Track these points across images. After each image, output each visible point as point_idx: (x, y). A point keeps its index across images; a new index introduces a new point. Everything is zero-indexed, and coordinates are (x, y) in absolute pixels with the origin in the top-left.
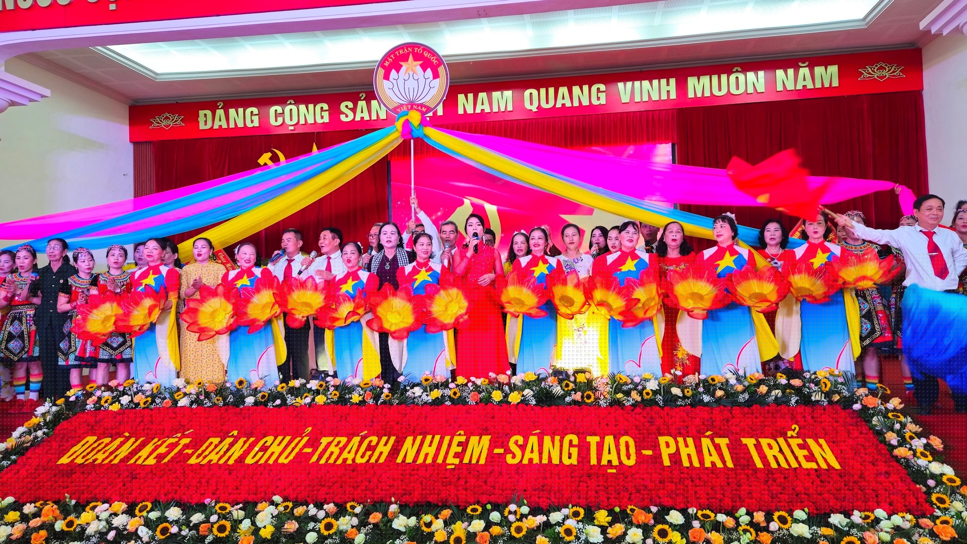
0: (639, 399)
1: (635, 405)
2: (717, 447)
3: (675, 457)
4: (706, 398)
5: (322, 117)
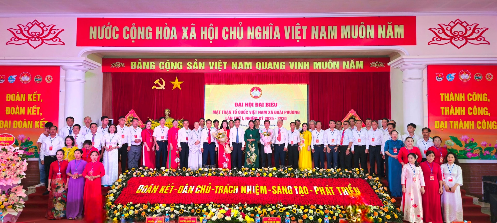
0: (307, 176)
1: (306, 177)
2: (330, 190)
3: (319, 192)
4: (326, 176)
5: (180, 67)
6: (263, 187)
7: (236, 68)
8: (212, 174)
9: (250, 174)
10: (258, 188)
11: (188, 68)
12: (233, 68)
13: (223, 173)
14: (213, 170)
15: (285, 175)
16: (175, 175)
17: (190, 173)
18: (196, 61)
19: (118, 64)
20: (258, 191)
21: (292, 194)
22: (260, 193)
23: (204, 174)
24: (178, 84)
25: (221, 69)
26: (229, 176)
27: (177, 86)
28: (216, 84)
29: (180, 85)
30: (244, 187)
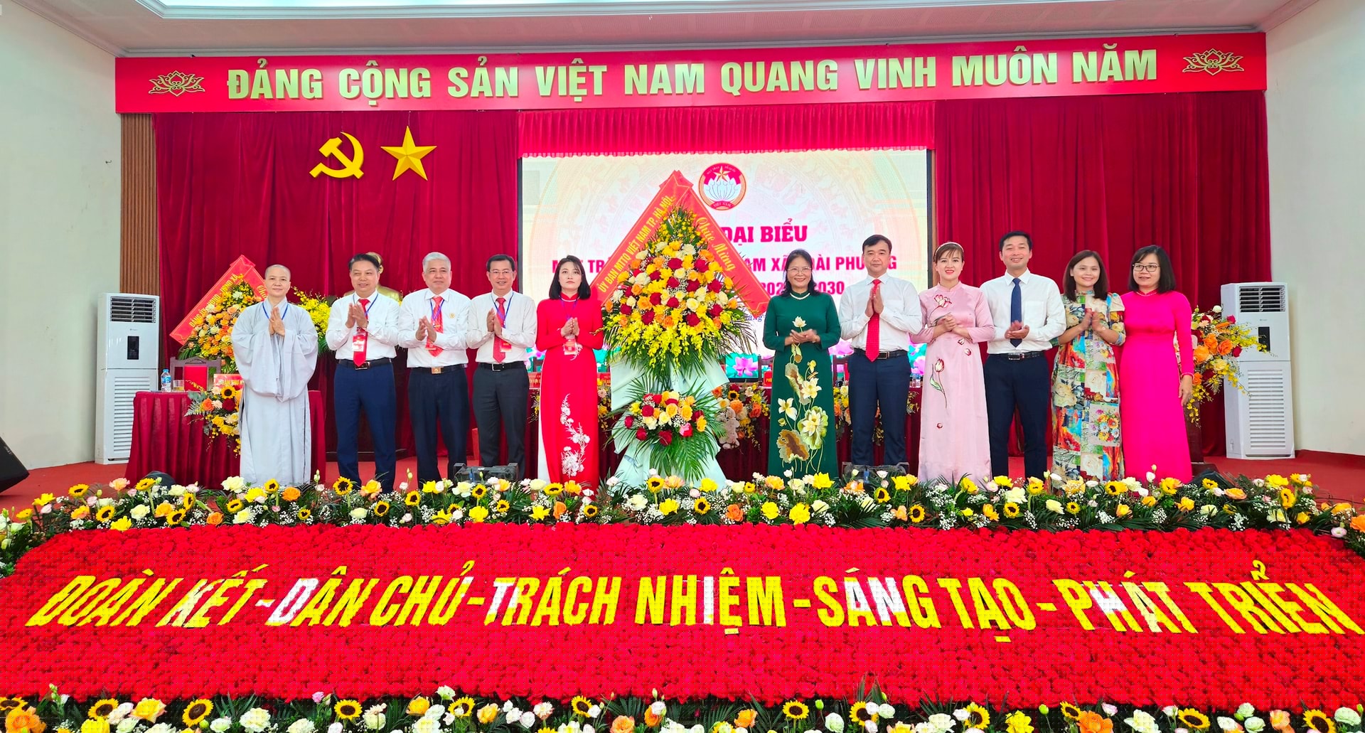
0: (996, 517)
1: (992, 527)
2: (1153, 597)
3: (1094, 613)
4: (1104, 517)
5: (420, 89)
6: (764, 580)
7: (642, 90)
8: (490, 513)
9: (693, 511)
10: (733, 591)
11: (452, 91)
12: (628, 90)
13: (545, 508)
14: (498, 492)
15: (877, 514)
16: (293, 518)
17: (376, 505)
18: (482, 64)
19: (177, 79)
20: (734, 610)
21: (937, 625)
22: (746, 619)
23: (449, 510)
24: (414, 155)
25: (584, 92)
26: (578, 520)
27: (411, 162)
28: (562, 154)
29: (424, 161)
30: (654, 584)
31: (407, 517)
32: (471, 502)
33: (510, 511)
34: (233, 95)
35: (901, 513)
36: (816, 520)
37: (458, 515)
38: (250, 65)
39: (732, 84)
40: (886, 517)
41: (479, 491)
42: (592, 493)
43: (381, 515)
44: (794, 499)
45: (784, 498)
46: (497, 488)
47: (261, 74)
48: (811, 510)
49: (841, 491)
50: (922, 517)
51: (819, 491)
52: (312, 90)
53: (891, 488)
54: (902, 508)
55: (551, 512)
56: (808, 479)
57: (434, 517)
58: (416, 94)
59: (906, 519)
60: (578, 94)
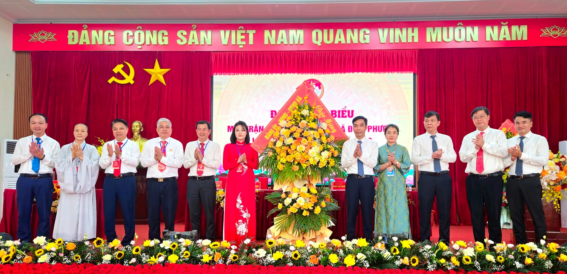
5: (163, 41)
7: (273, 42)
8: (180, 258)
9: (291, 258)
11: (179, 42)
12: (266, 42)
13: (210, 255)
14: (184, 247)
15: (392, 261)
16: (71, 260)
17: (117, 253)
18: (194, 29)
19: (43, 34)
23: (157, 256)
24: (159, 73)
25: (244, 43)
26: (228, 262)
27: (158, 77)
28: (233, 73)
29: (164, 76)
31: (134, 260)
32: (170, 252)
33: (191, 257)
34: (70, 42)
35: (406, 261)
36: (359, 264)
37: (162, 259)
38: (79, 28)
39: (317, 40)
40: (398, 263)
41: (174, 246)
42: (236, 247)
43: (119, 259)
44: (347, 252)
45: (341, 252)
46: (184, 244)
47: (85, 32)
48: (356, 259)
49: (373, 248)
50: (417, 263)
51: (360, 248)
52: (109, 40)
53: (400, 246)
54: (406, 258)
55: (213, 258)
56: (355, 241)
57: (149, 260)
58: (161, 43)
59: (408, 264)
60: (241, 44)
